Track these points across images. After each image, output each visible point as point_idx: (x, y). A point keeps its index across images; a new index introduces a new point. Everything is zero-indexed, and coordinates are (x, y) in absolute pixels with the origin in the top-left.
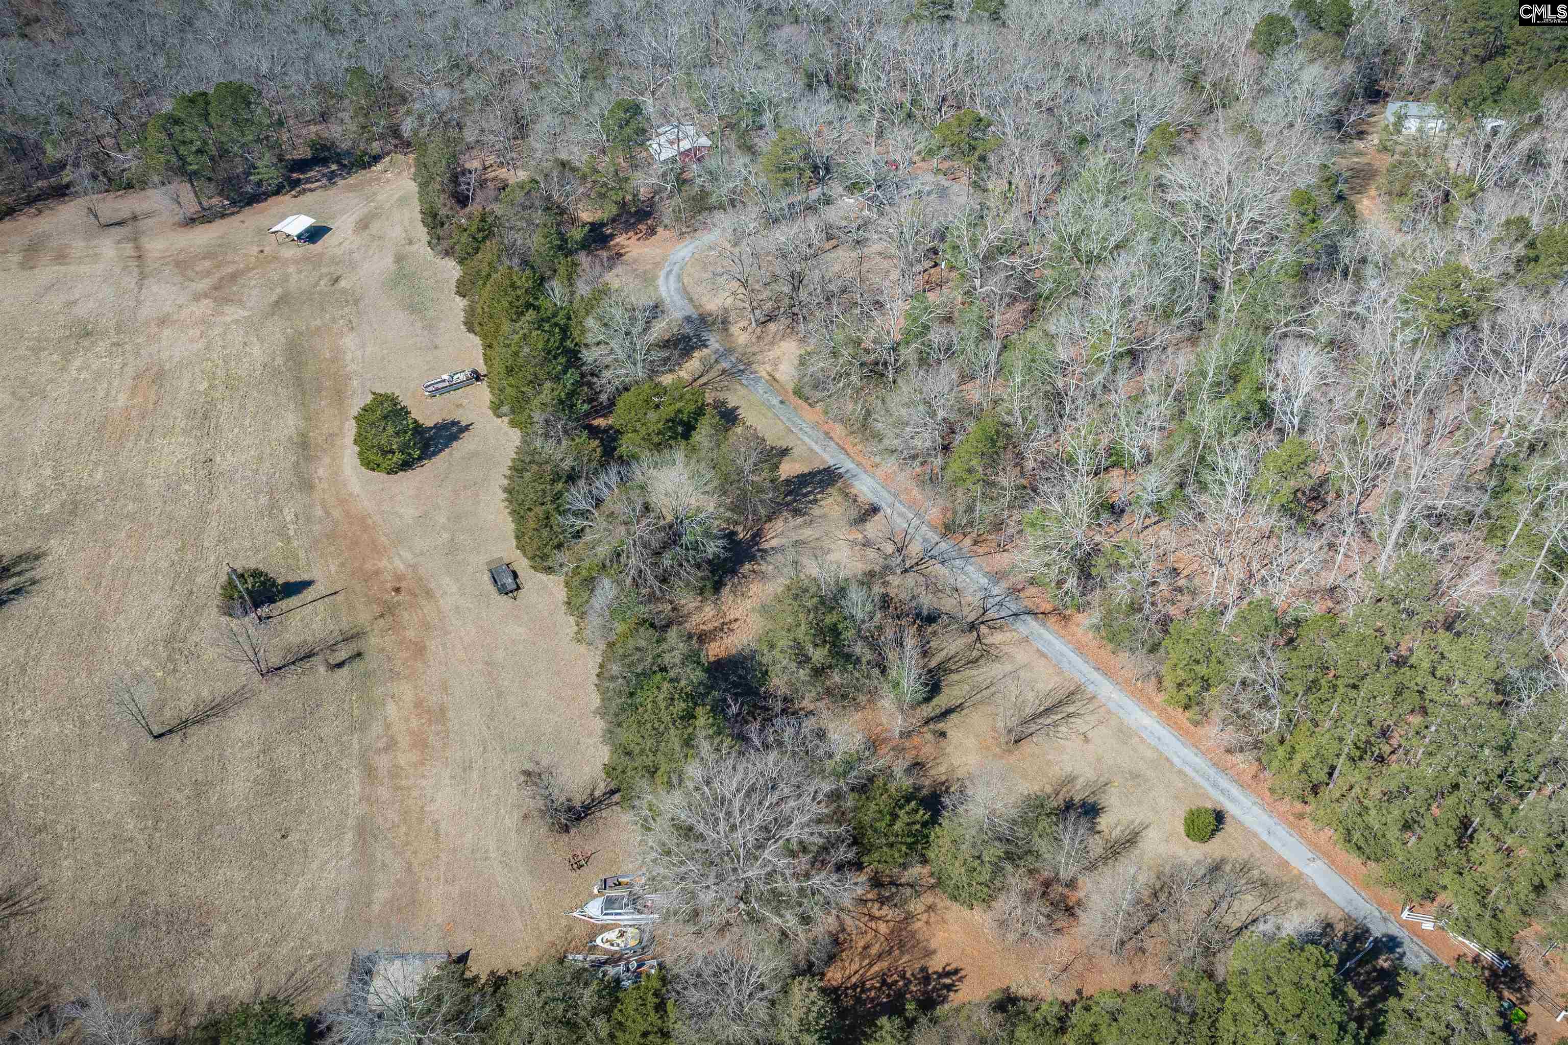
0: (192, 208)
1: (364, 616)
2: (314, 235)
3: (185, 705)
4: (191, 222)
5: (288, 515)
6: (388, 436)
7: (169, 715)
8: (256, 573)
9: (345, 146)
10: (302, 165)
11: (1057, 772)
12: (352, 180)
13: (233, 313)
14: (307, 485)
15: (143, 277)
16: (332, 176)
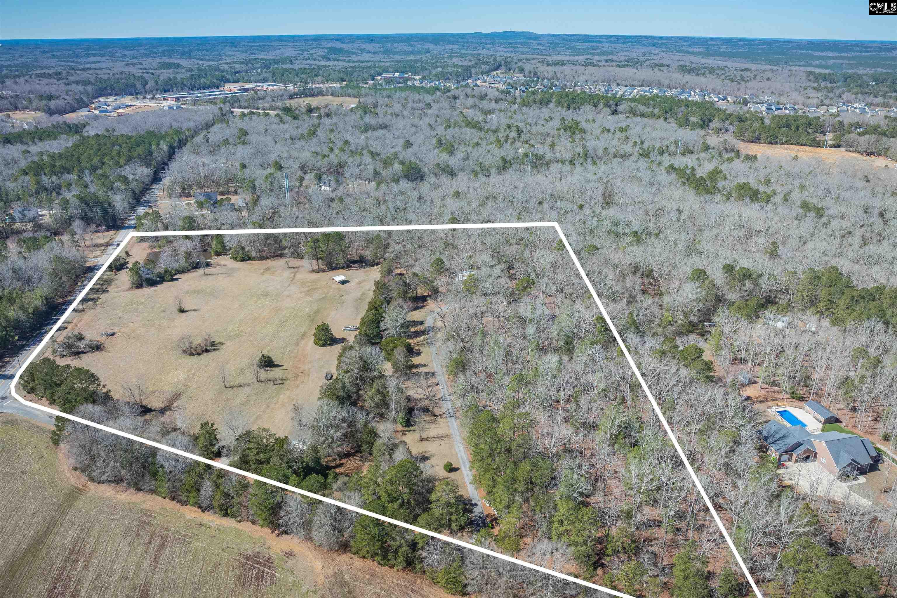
0: (315, 268)
1: (290, 376)
2: (344, 282)
3: (236, 383)
4: (314, 271)
5: (288, 349)
6: (321, 335)
7: (231, 384)
8: (269, 357)
9: (369, 258)
10: (354, 262)
11: (427, 450)
12: (366, 269)
13: (309, 299)
14: (297, 344)
15: (291, 283)
16: (361, 267)
